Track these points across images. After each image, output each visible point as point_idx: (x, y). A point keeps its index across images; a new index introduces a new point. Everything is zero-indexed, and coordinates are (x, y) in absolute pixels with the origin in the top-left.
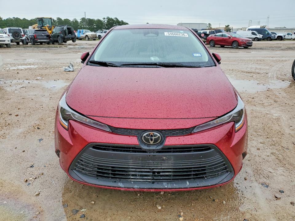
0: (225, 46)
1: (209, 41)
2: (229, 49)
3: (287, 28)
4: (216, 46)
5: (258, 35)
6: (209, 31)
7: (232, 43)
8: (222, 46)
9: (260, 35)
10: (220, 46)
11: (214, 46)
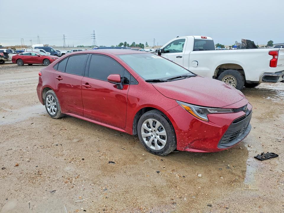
0: (33, 64)
1: (16, 60)
2: (39, 66)
3: (56, 46)
4: (25, 65)
5: (47, 53)
6: (6, 49)
7: (43, 61)
8: (30, 65)
9: (48, 53)
10: (28, 65)
11: (23, 65)
